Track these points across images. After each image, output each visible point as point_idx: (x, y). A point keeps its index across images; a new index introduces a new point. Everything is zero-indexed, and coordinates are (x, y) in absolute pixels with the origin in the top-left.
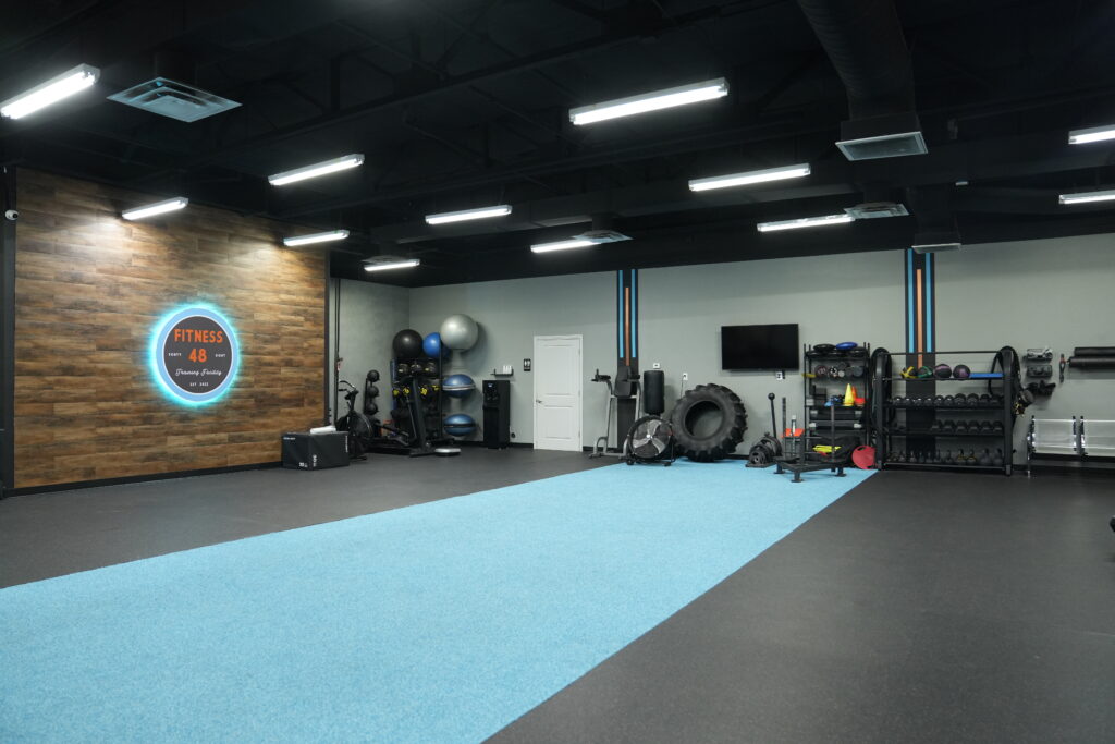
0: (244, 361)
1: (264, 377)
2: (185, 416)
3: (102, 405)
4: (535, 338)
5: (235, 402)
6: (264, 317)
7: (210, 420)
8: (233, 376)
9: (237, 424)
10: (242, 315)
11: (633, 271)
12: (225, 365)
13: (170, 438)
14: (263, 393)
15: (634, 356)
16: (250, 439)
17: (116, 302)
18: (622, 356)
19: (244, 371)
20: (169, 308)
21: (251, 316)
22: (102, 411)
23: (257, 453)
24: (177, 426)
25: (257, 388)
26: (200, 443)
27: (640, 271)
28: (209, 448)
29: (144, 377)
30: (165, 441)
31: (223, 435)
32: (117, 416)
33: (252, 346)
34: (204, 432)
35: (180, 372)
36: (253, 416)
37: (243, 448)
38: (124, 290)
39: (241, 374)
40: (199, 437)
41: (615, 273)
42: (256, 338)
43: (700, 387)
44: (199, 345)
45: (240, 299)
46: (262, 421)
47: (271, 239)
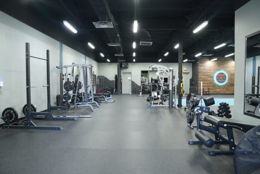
0: (228, 79)
1: (232, 81)
2: (219, 86)
3: (208, 84)
5: (227, 84)
6: (232, 72)
7: (223, 87)
8: (227, 81)
9: (227, 88)
10: (228, 72)
12: (225, 79)
13: (217, 89)
14: (232, 83)
16: (229, 90)
17: (210, 71)
19: (229, 80)
20: (217, 72)
21: (230, 72)
22: (208, 85)
23: (230, 92)
24: (218, 87)
25: (231, 83)
26: (221, 90)
28: (223, 91)
29: (214, 81)
30: (216, 89)
31: (225, 89)
32: (210, 86)
33: (230, 76)
34: (222, 88)
35: (218, 80)
36: (230, 87)
37: (228, 91)
38: (211, 70)
39: (228, 81)
40: (221, 89)
42: (230, 75)
44: (221, 77)
45: (228, 70)
46: (231, 87)
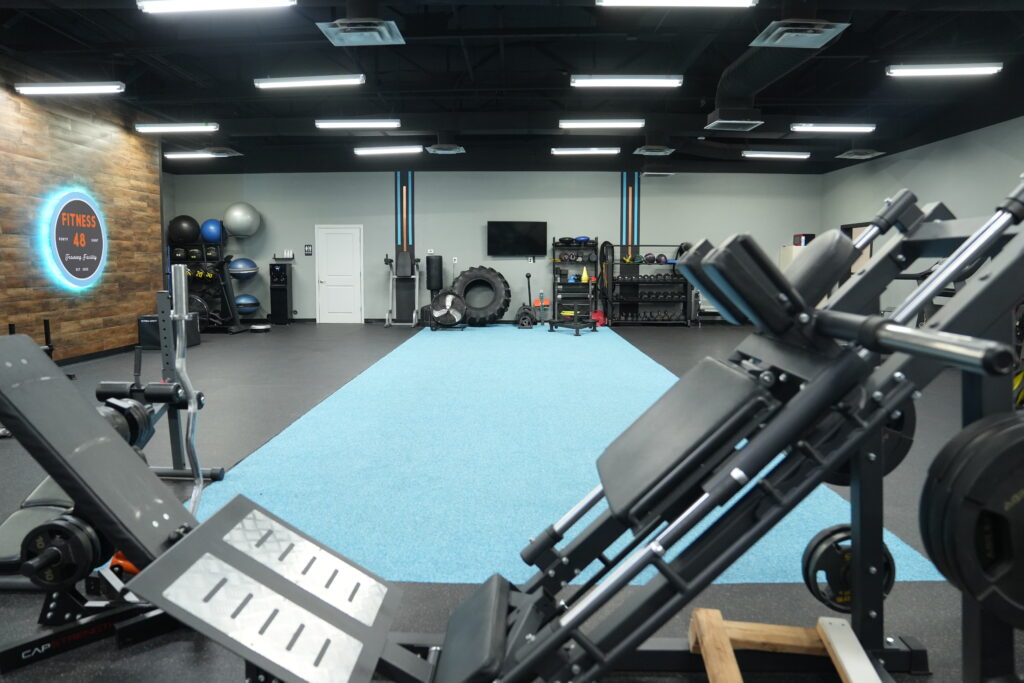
0: (109, 244)
1: (123, 261)
2: (71, 301)
3: (11, 292)
4: (316, 226)
5: (106, 286)
6: (121, 202)
7: (90, 305)
9: (107, 308)
10: (107, 199)
11: (410, 174)
13: (64, 324)
14: (124, 277)
15: (410, 243)
16: (118, 323)
17: (14, 183)
18: (399, 243)
19: (111, 256)
20: (54, 190)
21: (112, 201)
22: (12, 298)
23: (123, 337)
24: (67, 312)
25: (120, 273)
26: (84, 328)
27: (416, 173)
28: (92, 333)
29: (34, 262)
30: (59, 328)
31: (99, 320)
32: (23, 304)
33: (115, 229)
34: (86, 317)
35: (68, 257)
36: (119, 300)
37: (113, 332)
38: (20, 170)
39: (109, 259)
40: (84, 322)
41: (393, 173)
42: (116, 223)
43: (472, 269)
44: (80, 230)
45: (105, 183)
46: (125, 305)
47: (122, 123)
